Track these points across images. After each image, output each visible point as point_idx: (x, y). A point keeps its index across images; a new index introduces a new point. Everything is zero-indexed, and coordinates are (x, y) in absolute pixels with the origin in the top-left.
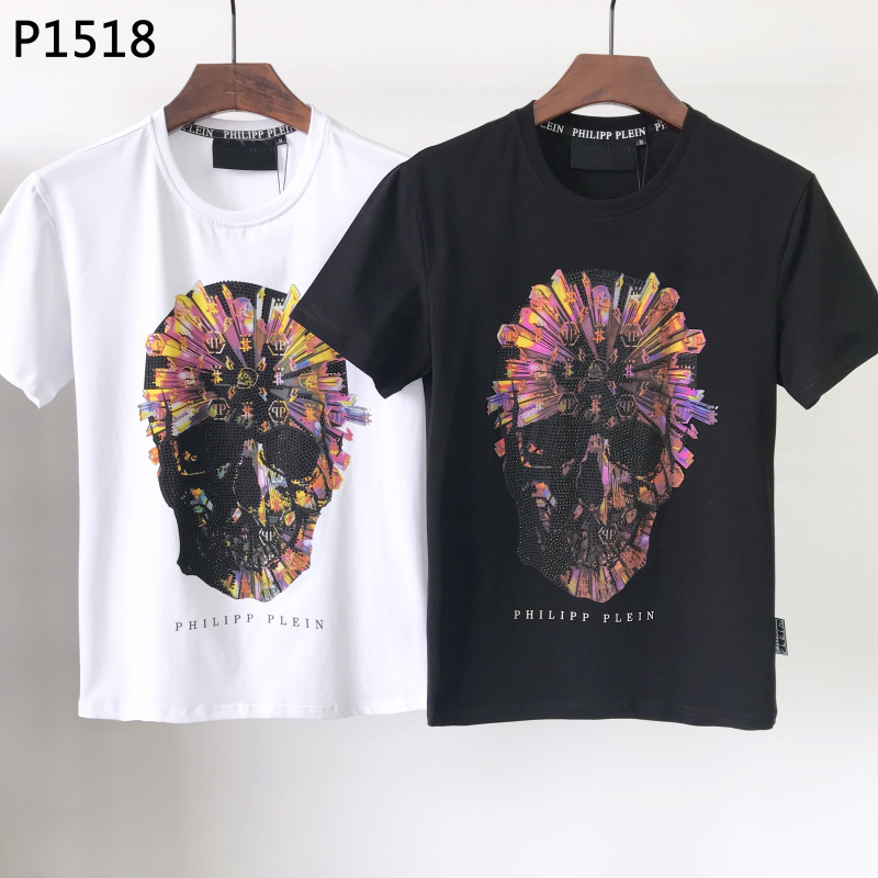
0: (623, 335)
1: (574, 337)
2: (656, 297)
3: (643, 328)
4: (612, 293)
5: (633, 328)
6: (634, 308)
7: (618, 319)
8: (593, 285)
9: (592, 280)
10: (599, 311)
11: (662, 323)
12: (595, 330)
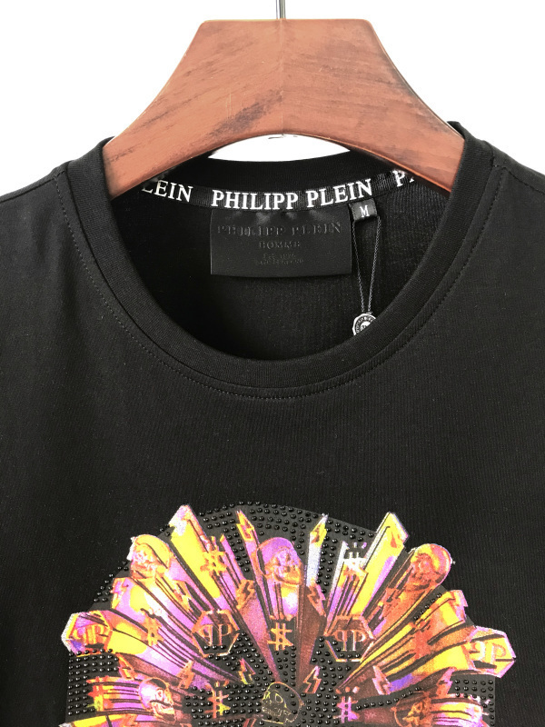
0: (331, 638)
1: (228, 639)
2: (401, 564)
3: (373, 625)
4: (303, 553)
5: (351, 624)
6: (351, 586)
7: (319, 608)
8: (261, 536)
9: (258, 527)
10: (278, 589)
11: (415, 616)
12: (271, 624)
